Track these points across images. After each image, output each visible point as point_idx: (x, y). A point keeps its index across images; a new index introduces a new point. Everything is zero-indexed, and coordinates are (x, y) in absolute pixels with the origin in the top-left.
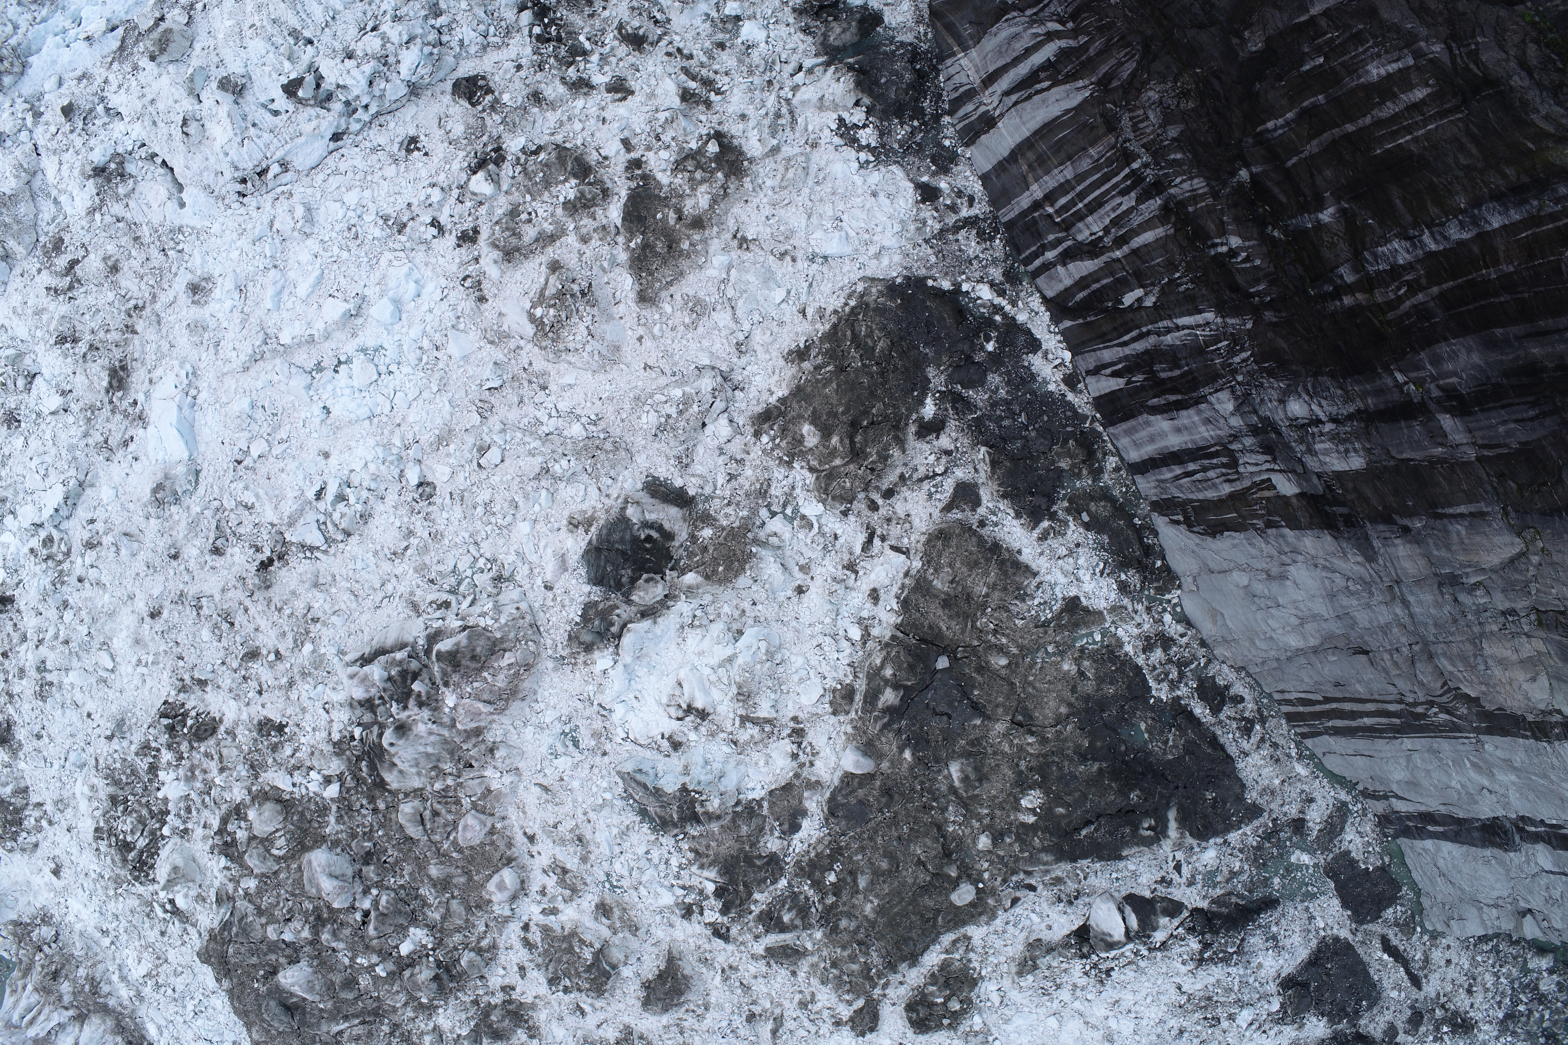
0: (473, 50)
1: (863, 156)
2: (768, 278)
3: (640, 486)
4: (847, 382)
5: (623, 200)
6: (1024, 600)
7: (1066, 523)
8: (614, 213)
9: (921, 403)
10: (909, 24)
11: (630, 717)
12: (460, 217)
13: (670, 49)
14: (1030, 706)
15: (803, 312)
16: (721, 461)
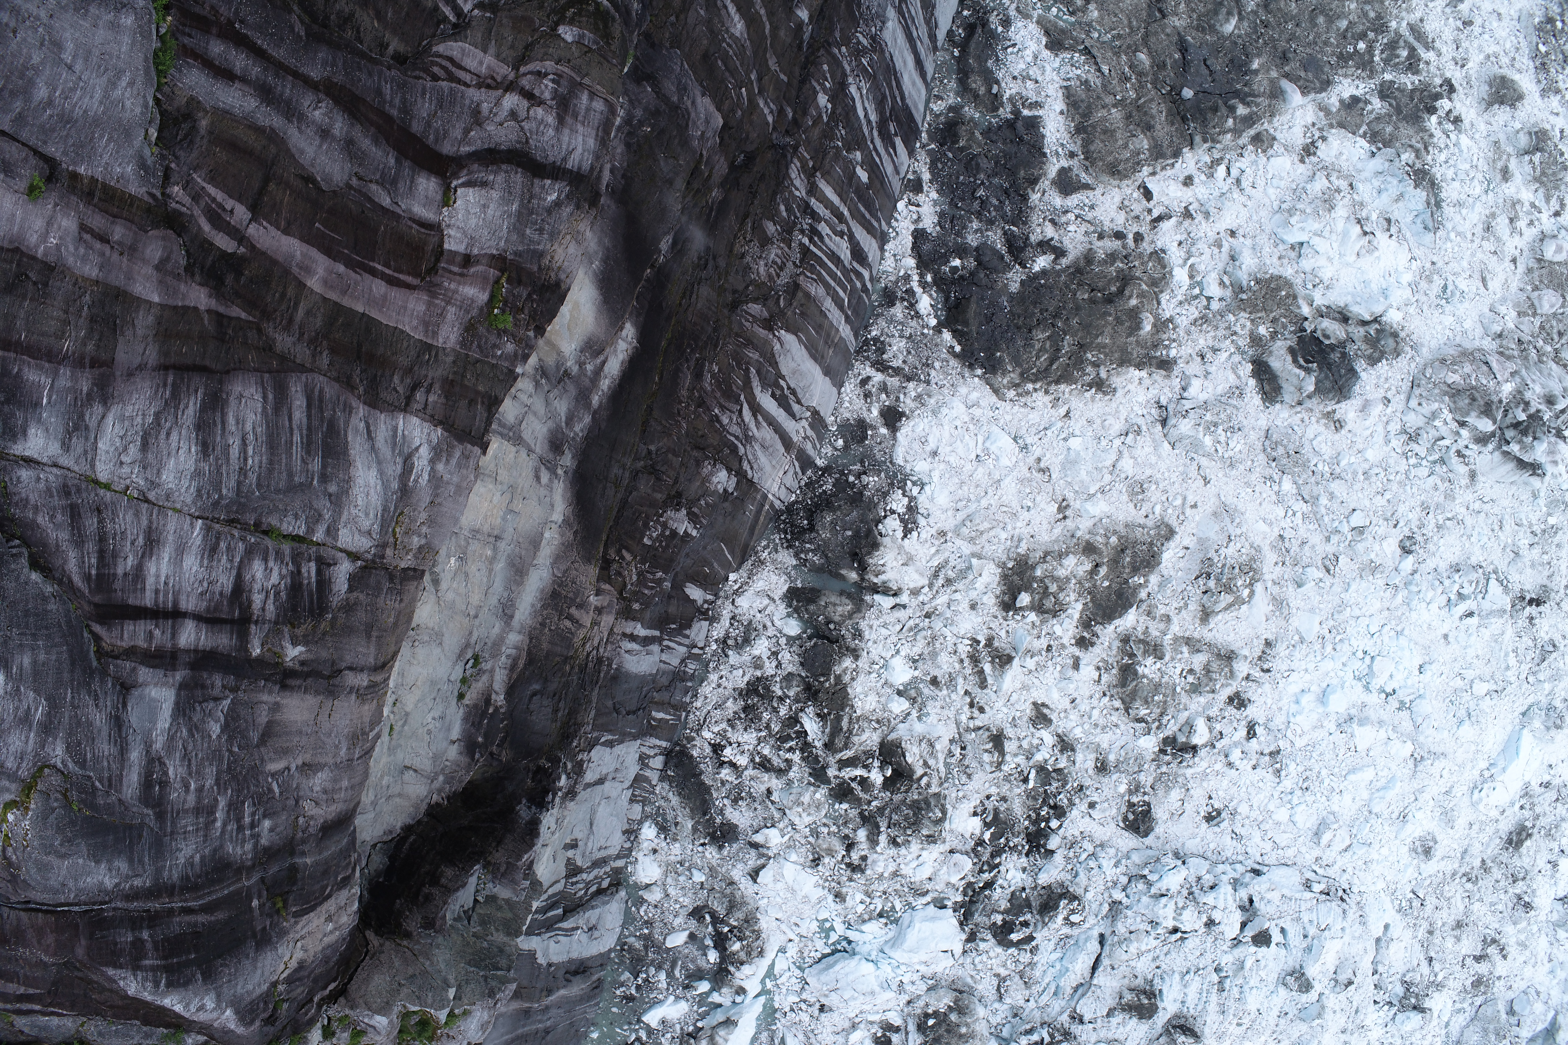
0: (1112, 851)
1: (915, 491)
2: (1070, 463)
3: (1278, 406)
4: (1089, 333)
5: (1117, 622)
6: (1087, 81)
7: (1011, 99)
8: (1130, 620)
9: (1044, 272)
10: (772, 568)
11: (1401, 269)
12: (1231, 722)
13: (976, 713)
14: (1144, 13)
15: (1067, 415)
16: (1212, 369)
